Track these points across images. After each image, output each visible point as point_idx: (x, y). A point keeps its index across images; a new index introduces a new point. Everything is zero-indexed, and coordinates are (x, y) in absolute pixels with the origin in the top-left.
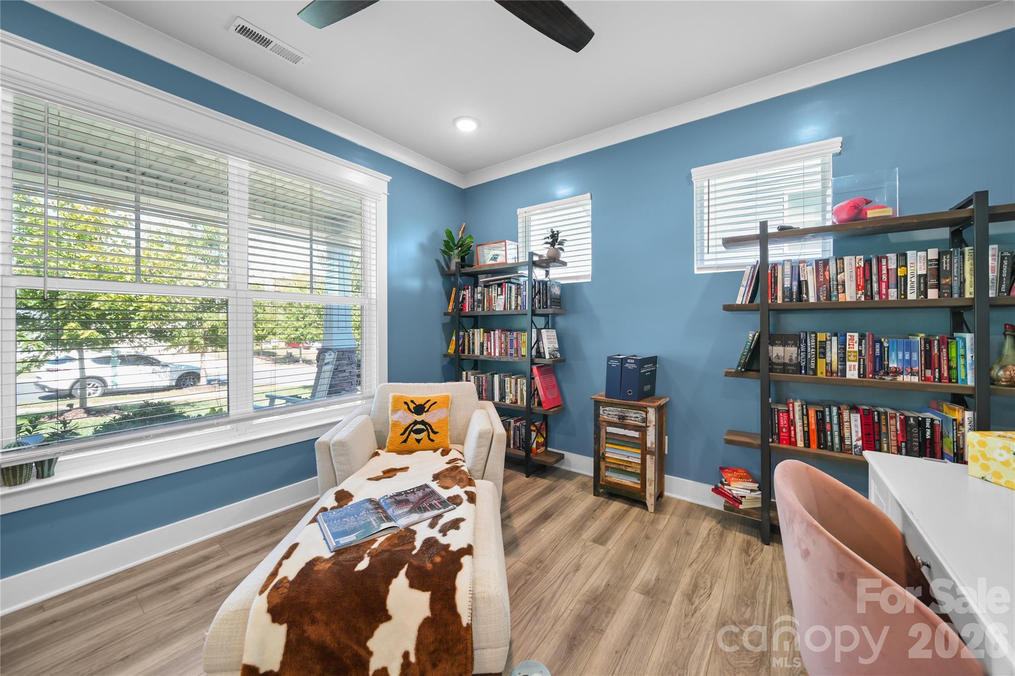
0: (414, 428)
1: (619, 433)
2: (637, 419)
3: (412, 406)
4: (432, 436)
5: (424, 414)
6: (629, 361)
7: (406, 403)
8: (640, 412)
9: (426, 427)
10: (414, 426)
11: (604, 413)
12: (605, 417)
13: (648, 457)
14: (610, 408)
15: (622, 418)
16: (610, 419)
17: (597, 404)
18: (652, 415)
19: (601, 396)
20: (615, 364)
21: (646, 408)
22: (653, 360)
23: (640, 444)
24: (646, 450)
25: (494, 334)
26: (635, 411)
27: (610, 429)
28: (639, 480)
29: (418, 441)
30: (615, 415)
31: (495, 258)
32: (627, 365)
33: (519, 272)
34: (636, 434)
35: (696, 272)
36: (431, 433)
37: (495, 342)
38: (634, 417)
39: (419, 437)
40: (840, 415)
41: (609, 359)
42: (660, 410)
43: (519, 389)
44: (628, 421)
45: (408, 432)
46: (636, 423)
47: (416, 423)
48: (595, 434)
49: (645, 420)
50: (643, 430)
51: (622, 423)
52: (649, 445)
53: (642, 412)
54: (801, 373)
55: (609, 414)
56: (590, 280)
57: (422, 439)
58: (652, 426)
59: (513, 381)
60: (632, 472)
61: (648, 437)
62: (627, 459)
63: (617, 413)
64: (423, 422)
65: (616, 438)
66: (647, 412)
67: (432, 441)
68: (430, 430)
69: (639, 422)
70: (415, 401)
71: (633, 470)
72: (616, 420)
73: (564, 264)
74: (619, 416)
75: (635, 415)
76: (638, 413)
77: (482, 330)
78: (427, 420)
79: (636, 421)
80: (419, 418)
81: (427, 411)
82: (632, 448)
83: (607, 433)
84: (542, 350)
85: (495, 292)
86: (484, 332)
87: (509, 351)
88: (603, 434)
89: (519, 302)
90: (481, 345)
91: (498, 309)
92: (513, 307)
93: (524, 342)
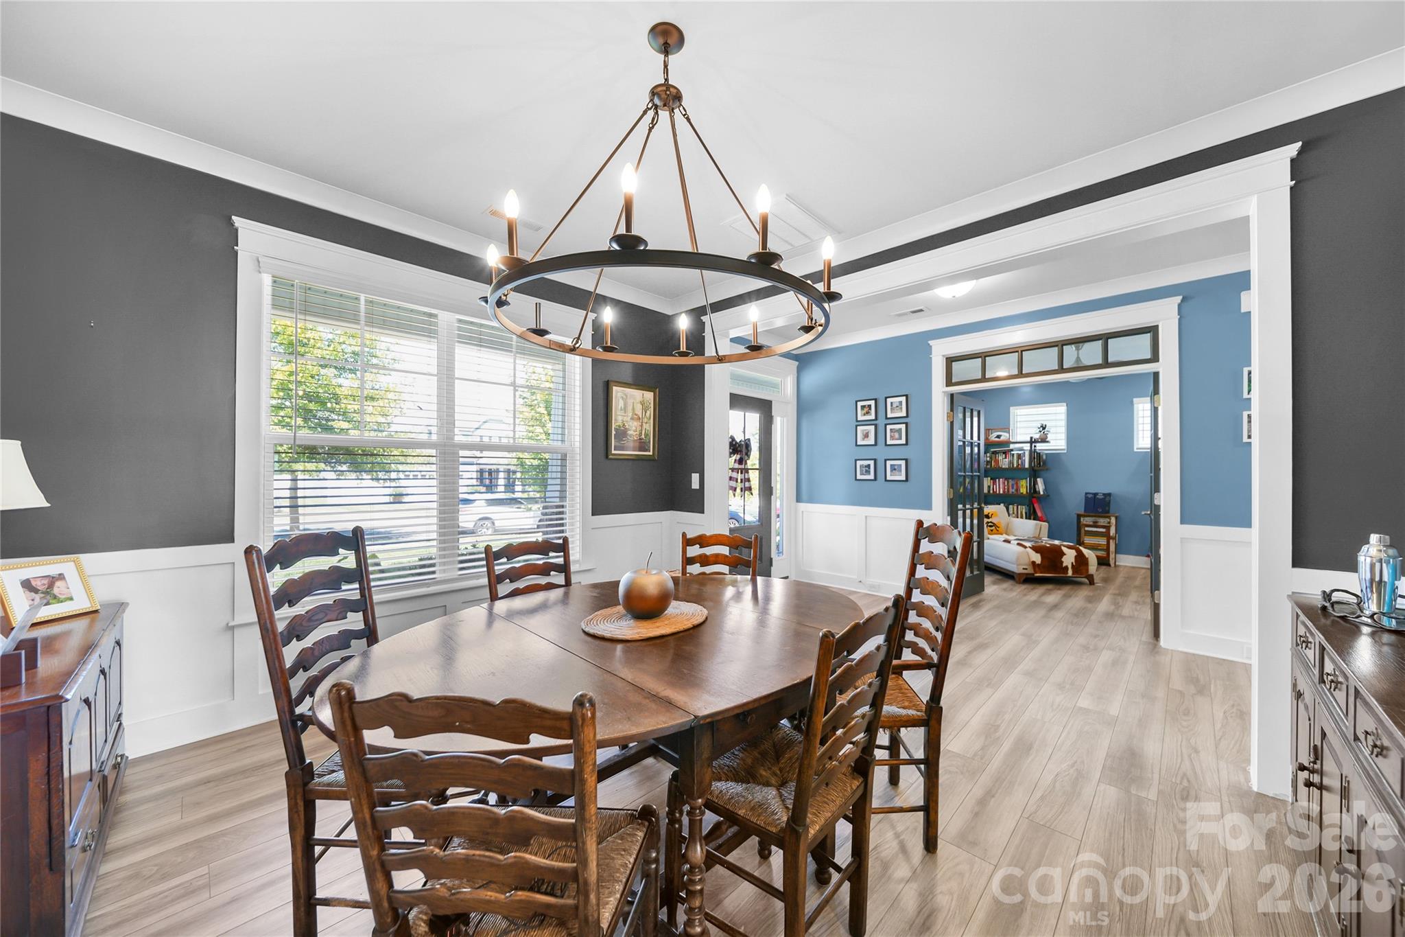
1: (1093, 530)
12: (1084, 522)
13: (1111, 541)
14: (1087, 518)
15: (1095, 522)
16: (1088, 523)
17: (1079, 516)
18: (1113, 520)
19: (1082, 511)
20: (1090, 496)
21: (1109, 517)
22: (1109, 495)
23: (1107, 535)
24: (1110, 538)
25: (999, 481)
26: (1103, 519)
27: (1087, 529)
28: (1106, 553)
30: (1091, 521)
31: (998, 437)
32: (1098, 497)
33: (1007, 447)
34: (1103, 530)
35: (1135, 450)
37: (999, 485)
38: (1102, 521)
41: (1086, 494)
42: (1116, 518)
43: (1019, 512)
44: (1098, 524)
46: (1104, 524)
49: (1109, 523)
50: (1108, 528)
51: (1095, 525)
52: (1111, 535)
53: (1107, 519)
55: (1087, 521)
56: (1066, 451)
58: (1113, 526)
59: (1015, 508)
60: (1102, 549)
61: (1111, 531)
62: (1097, 543)
64: (991, 522)
65: (1090, 533)
66: (1110, 519)
72: (1091, 523)
73: (1048, 442)
74: (1093, 521)
75: (1104, 521)
76: (1105, 519)
77: (989, 478)
78: (993, 521)
82: (1101, 537)
83: (1085, 530)
84: (1037, 490)
85: (1001, 457)
86: (991, 479)
87: (1011, 490)
88: (1083, 532)
89: (1020, 463)
90: (989, 487)
91: (1003, 467)
92: (1015, 466)
93: (1022, 485)
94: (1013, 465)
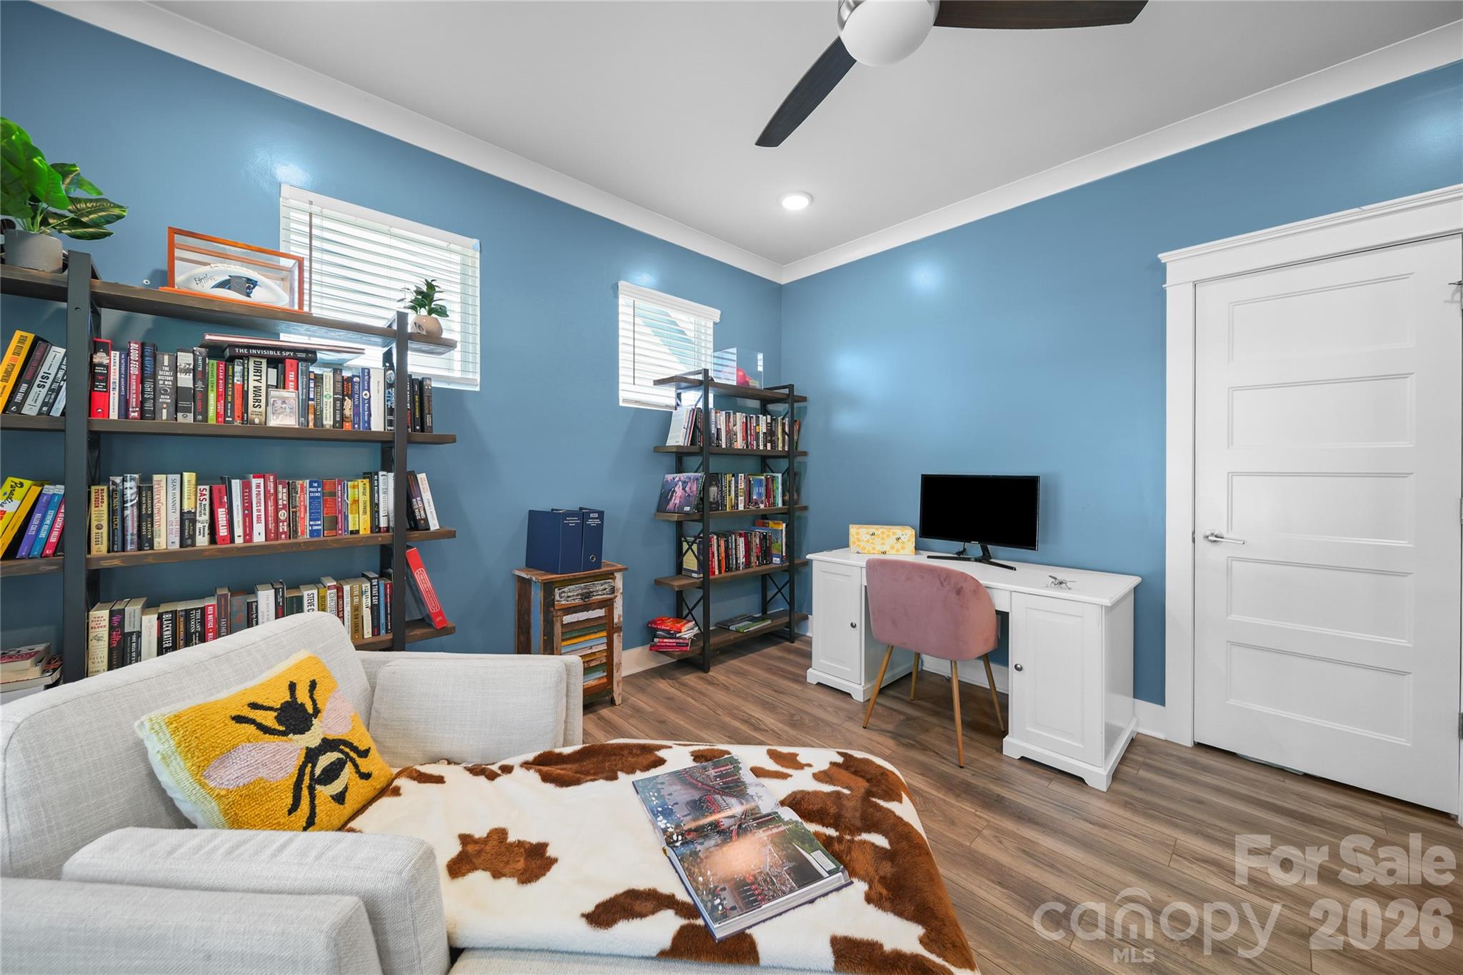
0: (318, 771)
1: (580, 619)
2: (605, 592)
3: (269, 719)
4: (364, 765)
5: (315, 721)
6: (592, 515)
7: (239, 719)
8: (608, 581)
9: (342, 751)
10: (313, 767)
11: (561, 597)
12: (564, 602)
13: (615, 636)
14: (570, 587)
15: (586, 596)
16: (570, 603)
18: (619, 581)
19: (556, 574)
20: (573, 522)
21: (613, 574)
23: (606, 623)
24: (613, 627)
25: (246, 487)
26: (602, 582)
27: (568, 619)
28: (604, 672)
29: (340, 798)
30: (577, 595)
32: (590, 522)
33: (283, 337)
34: (602, 612)
35: (621, 404)
36: (359, 760)
37: (247, 507)
38: (599, 590)
39: (336, 787)
40: (736, 540)
44: (594, 598)
45: (305, 792)
46: (605, 596)
47: (312, 755)
48: (544, 635)
49: (613, 590)
50: (608, 604)
51: (586, 603)
52: (616, 620)
53: (610, 580)
54: (719, 510)
55: (569, 597)
56: (477, 389)
57: (346, 788)
58: (619, 595)
60: (597, 665)
61: (615, 611)
62: (590, 651)
63: (580, 591)
64: (329, 745)
65: (576, 628)
66: (614, 579)
67: (366, 776)
68: (352, 754)
69: (607, 594)
70: (260, 702)
71: (598, 663)
72: (578, 601)
74: (582, 595)
75: (602, 587)
76: (606, 583)
77: (189, 477)
78: (333, 734)
79: (604, 594)
80: (312, 739)
81: (317, 711)
82: (596, 633)
83: (563, 625)
84: (419, 515)
85: (259, 378)
86: (199, 481)
87: (306, 525)
88: (558, 629)
89: (348, 412)
90: (187, 520)
91: (274, 422)
92: (328, 422)
93: (356, 502)
94: (318, 418)
